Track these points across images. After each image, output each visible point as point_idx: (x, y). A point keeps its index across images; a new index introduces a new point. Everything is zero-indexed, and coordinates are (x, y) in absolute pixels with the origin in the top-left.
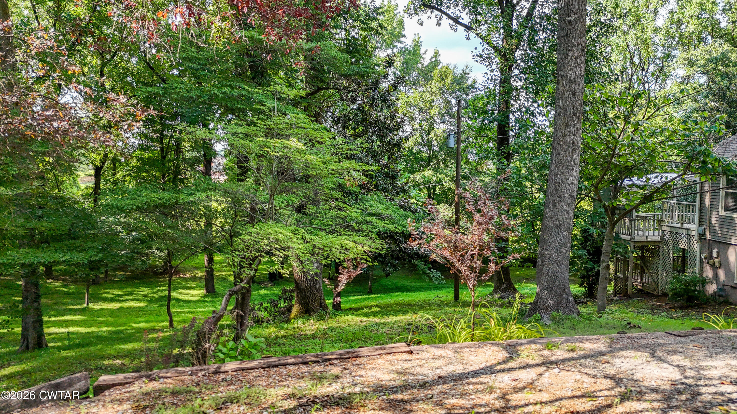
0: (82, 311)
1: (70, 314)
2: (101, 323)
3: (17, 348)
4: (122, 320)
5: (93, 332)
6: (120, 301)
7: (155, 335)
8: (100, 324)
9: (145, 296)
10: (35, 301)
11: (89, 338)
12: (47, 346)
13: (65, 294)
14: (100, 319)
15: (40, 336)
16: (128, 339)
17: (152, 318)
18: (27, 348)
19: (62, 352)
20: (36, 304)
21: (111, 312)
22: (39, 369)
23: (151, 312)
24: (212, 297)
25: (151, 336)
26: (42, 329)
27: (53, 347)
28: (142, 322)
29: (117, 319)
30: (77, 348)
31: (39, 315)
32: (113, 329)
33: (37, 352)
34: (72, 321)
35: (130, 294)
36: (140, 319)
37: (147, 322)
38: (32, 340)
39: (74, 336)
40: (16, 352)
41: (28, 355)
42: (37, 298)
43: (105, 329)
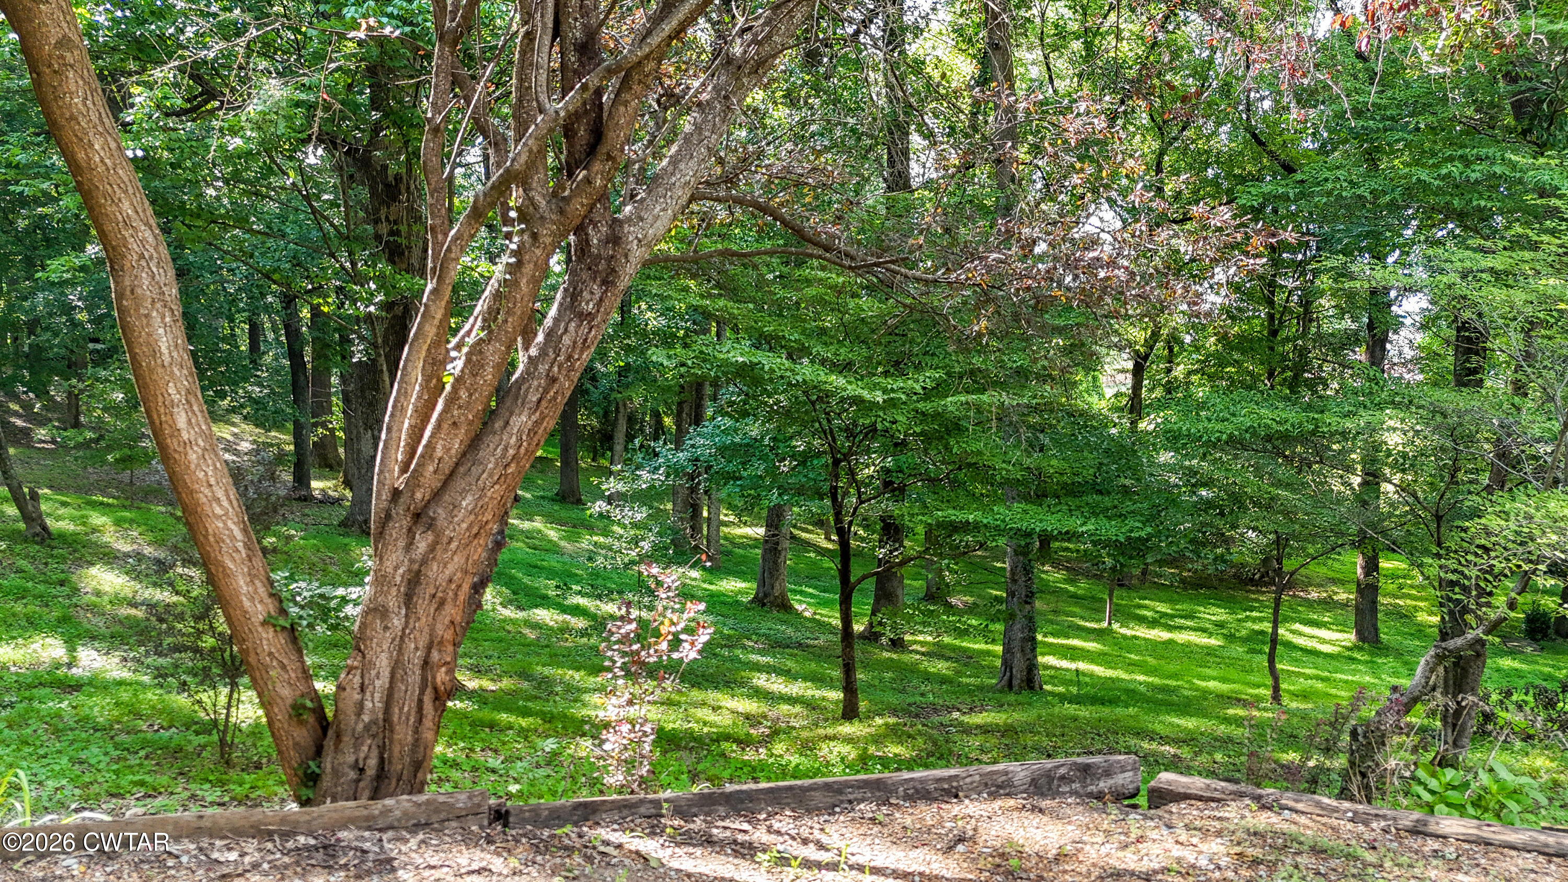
0: (1099, 635)
1: (1078, 637)
2: (1133, 664)
3: (994, 681)
4: (1172, 667)
5: (1119, 680)
6: (1171, 628)
7: (1241, 712)
8: (1132, 666)
9: (1220, 625)
10: (1027, 603)
11: (1111, 689)
12: (1041, 688)
13: (1071, 597)
14: (1132, 656)
15: (1032, 667)
16: (1185, 707)
17: (1233, 674)
18: (1010, 686)
19: (1067, 705)
20: (1028, 607)
21: (1154, 647)
22: (1030, 729)
23: (1232, 662)
24: (1372, 654)
25: (1231, 712)
26: (1036, 657)
27: (1052, 694)
28: (1214, 679)
29: (1163, 662)
30: (1092, 704)
31: (1031, 627)
32: (1156, 680)
33: (1025, 696)
34: (1082, 649)
35: (1190, 616)
36: (1208, 672)
37: (1223, 680)
38: (1019, 674)
39: (1087, 679)
40: (991, 689)
41: (1012, 698)
42: (1029, 598)
43: (1141, 678)
